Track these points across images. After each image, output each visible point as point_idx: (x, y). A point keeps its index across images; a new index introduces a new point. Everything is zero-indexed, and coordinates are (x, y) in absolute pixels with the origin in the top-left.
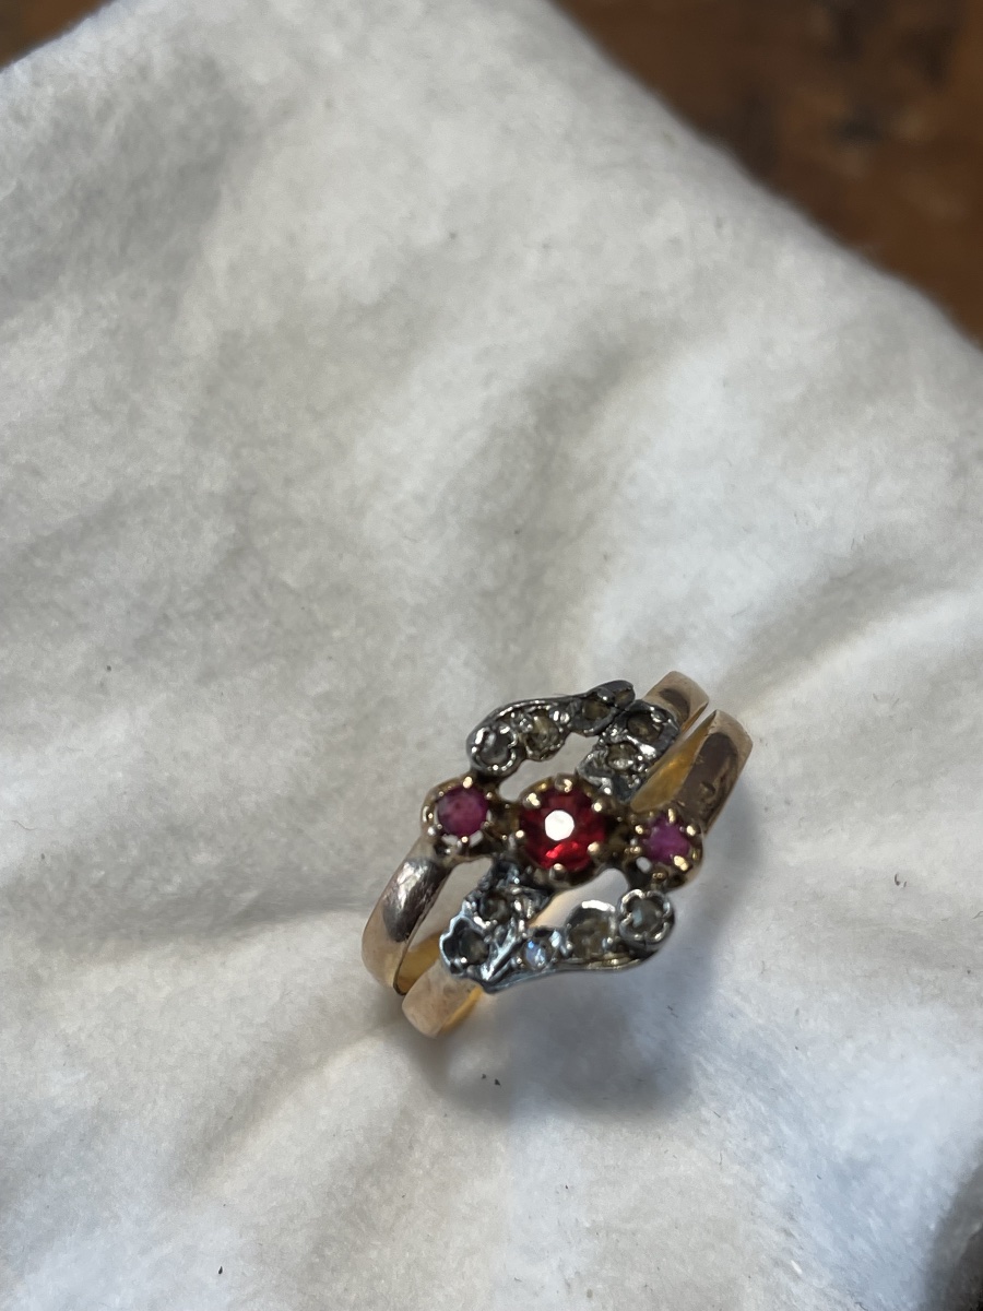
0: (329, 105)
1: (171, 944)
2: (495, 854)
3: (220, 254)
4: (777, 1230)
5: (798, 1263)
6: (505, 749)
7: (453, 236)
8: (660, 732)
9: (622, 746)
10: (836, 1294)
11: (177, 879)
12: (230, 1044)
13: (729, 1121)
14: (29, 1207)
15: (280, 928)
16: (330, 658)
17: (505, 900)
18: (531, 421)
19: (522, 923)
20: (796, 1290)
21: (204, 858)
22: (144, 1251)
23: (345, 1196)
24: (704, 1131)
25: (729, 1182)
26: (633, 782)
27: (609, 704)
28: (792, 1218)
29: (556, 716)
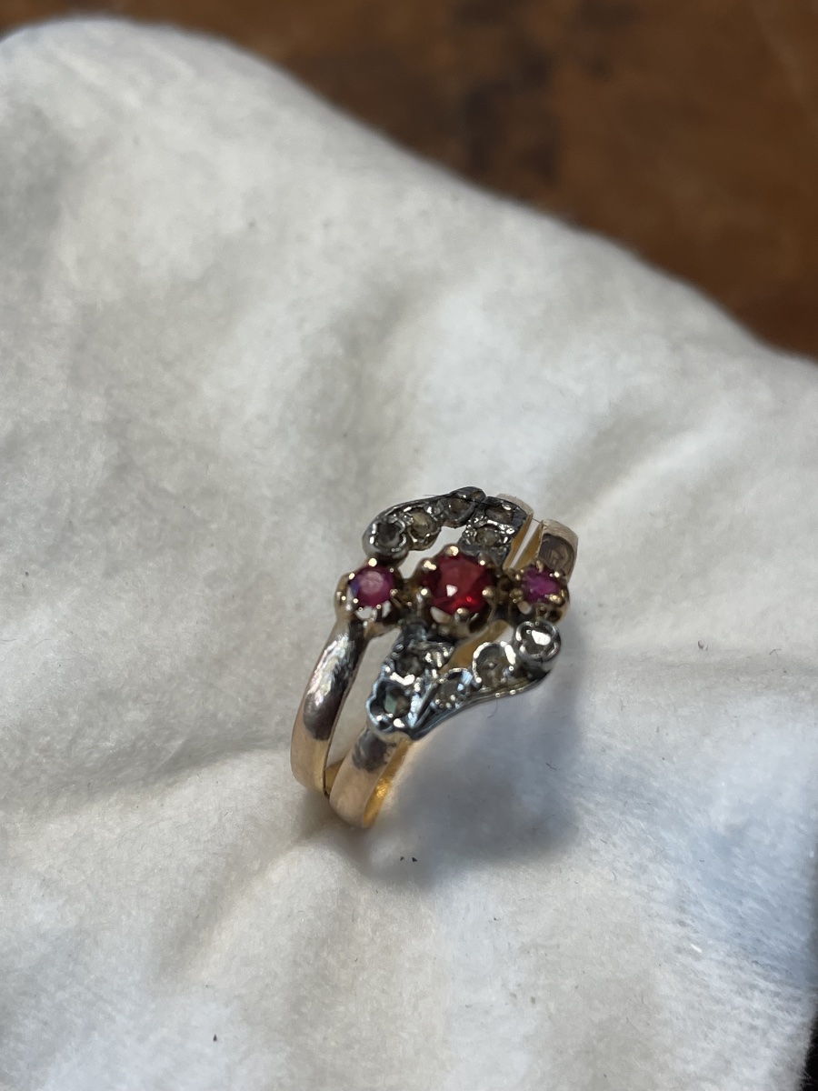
0: (136, 141)
1: (116, 794)
2: (400, 621)
3: (67, 250)
4: (674, 923)
5: (697, 944)
6: (397, 535)
7: (252, 225)
8: (512, 517)
9: (486, 529)
10: (732, 961)
11: (114, 736)
12: (185, 859)
13: (614, 845)
14: (29, 1027)
15: (205, 771)
16: (212, 545)
17: (417, 656)
18: (340, 351)
19: (434, 672)
20: (700, 966)
21: (135, 715)
22: (142, 1040)
23: (309, 963)
24: (594, 858)
25: (625, 894)
26: (502, 550)
27: (468, 500)
28: (683, 910)
29: (429, 510)
